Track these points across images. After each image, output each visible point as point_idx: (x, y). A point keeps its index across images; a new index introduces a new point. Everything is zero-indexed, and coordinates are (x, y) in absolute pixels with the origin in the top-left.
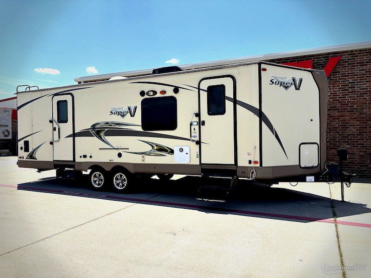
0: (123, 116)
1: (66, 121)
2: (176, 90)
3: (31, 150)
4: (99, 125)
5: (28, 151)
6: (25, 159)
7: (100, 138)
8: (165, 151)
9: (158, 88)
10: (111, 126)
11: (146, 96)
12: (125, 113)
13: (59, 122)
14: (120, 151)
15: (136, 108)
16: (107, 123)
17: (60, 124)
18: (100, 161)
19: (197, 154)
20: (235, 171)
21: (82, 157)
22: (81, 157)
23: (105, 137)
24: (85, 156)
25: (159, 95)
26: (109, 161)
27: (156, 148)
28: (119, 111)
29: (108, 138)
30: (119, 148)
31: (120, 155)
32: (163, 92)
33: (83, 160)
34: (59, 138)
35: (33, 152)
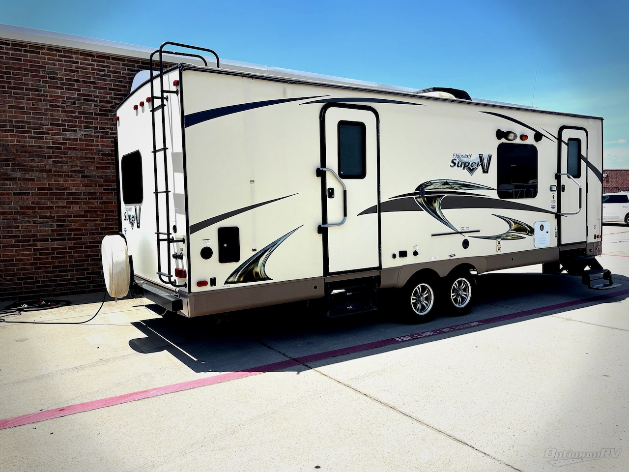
0: (471, 171)
1: (362, 175)
2: (538, 137)
3: (246, 254)
4: (432, 187)
5: (237, 259)
6: (220, 285)
7: (433, 212)
8: (524, 230)
9: (519, 130)
10: (452, 188)
11: (503, 140)
12: (475, 166)
13: (343, 176)
14: (466, 236)
15: (490, 158)
16: (446, 183)
17: (346, 181)
18: (433, 260)
19: (556, 232)
20: (585, 249)
21: (398, 255)
22: (394, 256)
23: (443, 211)
24: (403, 254)
25: (518, 141)
26: (448, 258)
27: (514, 226)
28: (465, 160)
29: (447, 213)
30: (465, 230)
31: (466, 244)
32: (523, 137)
33: (400, 262)
34: (345, 215)
35: (255, 260)
